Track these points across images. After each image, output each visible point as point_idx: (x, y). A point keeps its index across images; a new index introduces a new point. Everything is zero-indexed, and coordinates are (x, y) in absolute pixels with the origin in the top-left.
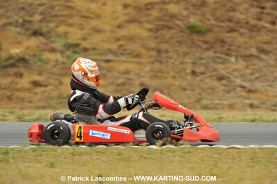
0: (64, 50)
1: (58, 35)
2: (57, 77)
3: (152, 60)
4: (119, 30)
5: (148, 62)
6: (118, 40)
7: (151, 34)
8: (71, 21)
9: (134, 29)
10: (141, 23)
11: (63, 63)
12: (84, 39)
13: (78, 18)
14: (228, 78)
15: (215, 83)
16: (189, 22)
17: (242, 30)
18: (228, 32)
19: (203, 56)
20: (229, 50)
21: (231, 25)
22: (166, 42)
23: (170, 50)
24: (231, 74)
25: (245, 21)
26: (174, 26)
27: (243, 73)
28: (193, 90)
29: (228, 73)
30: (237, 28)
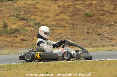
0: (34, 26)
1: (32, 20)
2: (32, 37)
3: (70, 28)
4: (57, 16)
5: (69, 29)
6: (56, 21)
7: (70, 18)
8: (37, 14)
9: (63, 16)
10: (65, 13)
11: (34, 31)
12: (42, 21)
13: (39, 12)
14: (102, 34)
15: (97, 37)
16: (85, 12)
17: (107, 14)
18: (102, 16)
19: (92, 26)
20: (102, 23)
21: (103, 12)
22: (76, 21)
23: (78, 24)
24: (104, 33)
25: (109, 11)
26: (80, 14)
27: (108, 32)
28: (88, 40)
29: (102, 32)
30: (105, 14)
